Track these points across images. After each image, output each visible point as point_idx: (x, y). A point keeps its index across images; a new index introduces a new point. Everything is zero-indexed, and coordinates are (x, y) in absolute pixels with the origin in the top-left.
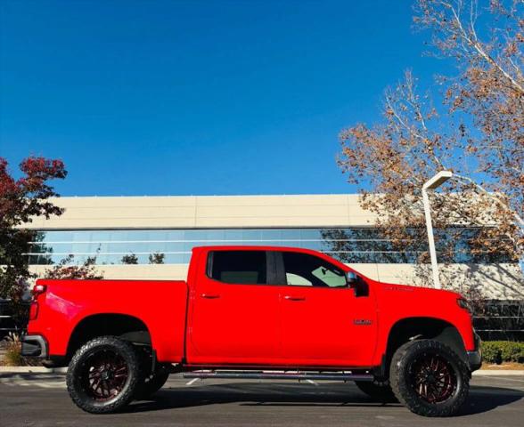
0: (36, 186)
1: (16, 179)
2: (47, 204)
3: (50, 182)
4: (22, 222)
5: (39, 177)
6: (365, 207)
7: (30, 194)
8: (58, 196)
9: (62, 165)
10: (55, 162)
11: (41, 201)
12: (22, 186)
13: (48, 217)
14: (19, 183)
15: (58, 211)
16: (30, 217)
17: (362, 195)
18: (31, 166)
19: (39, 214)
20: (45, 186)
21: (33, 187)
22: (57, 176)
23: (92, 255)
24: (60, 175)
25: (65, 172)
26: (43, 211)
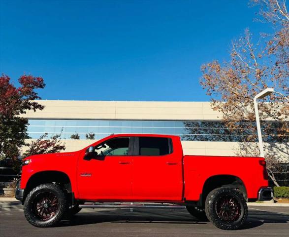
0: (28, 92)
1: (17, 88)
2: (35, 103)
3: (36, 90)
4: (20, 113)
5: (29, 87)
6: (214, 109)
7: (24, 97)
8: (40, 98)
9: (42, 81)
10: (38, 78)
11: (31, 102)
12: (20, 92)
13: (35, 110)
14: (19, 90)
15: (41, 107)
16: (24, 110)
17: (213, 102)
18: (25, 80)
19: (30, 109)
20: (33, 93)
21: (27, 93)
22: (39, 87)
23: (58, 133)
24: (41, 86)
25: (44, 85)
26: (32, 107)
